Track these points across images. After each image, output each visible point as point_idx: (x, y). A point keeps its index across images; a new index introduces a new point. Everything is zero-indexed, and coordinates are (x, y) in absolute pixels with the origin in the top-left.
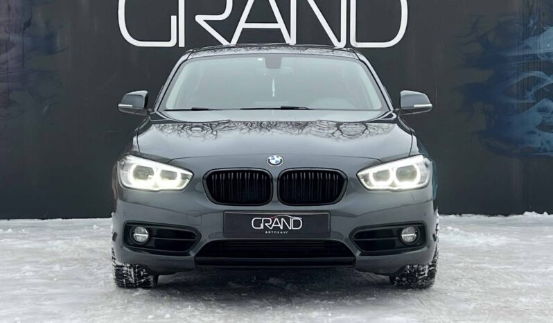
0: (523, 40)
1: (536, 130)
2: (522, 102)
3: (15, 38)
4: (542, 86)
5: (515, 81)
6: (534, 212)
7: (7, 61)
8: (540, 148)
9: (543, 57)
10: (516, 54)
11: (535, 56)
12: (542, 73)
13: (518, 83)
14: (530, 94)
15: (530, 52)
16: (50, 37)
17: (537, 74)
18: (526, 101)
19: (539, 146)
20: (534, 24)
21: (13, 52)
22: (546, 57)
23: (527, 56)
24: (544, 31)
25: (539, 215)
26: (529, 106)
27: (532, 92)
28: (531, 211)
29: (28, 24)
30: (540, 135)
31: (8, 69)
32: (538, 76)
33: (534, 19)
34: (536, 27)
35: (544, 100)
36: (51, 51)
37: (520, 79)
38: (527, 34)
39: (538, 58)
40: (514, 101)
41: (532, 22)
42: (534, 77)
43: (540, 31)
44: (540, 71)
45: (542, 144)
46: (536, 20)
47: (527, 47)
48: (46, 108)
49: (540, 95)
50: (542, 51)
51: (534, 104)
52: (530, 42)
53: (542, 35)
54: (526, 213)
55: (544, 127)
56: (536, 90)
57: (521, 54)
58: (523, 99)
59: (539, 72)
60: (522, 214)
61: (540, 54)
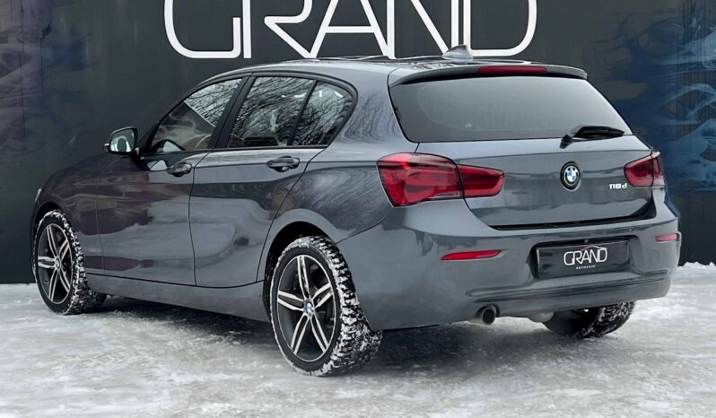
0: (684, 44)
1: (702, 160)
2: (682, 123)
3: (29, 48)
4: (708, 104)
5: (674, 97)
6: (697, 263)
7: (21, 79)
8: (705, 182)
9: (710, 65)
10: (674, 61)
11: (699, 64)
12: (707, 86)
13: (677, 100)
14: (692, 113)
15: (694, 59)
16: (77, 47)
17: (701, 87)
18: (687, 123)
19: (704, 179)
20: (698, 24)
21: (29, 68)
22: (713, 65)
23: (690, 64)
24: (710, 32)
25: (704, 267)
26: (691, 128)
27: (696, 110)
28: (693, 262)
29: (48, 31)
30: (705, 165)
31: (22, 90)
32: (703, 90)
33: (697, 18)
34: (699, 27)
35: (711, 120)
36: (78, 65)
37: (681, 93)
38: (688, 37)
39: (702, 67)
40: (673, 122)
41: (695, 21)
42: (698, 92)
43: (705, 33)
44: (705, 83)
45: (708, 177)
46: (700, 19)
47: (689, 54)
48: (74, 139)
49: (706, 114)
50: (708, 58)
51: (698, 126)
52: (693, 46)
53: (707, 38)
54: (688, 264)
55: (709, 155)
56: (699, 108)
57: (681, 61)
58: (684, 119)
59: (704, 85)
60: (683, 265)
61: (705, 62)
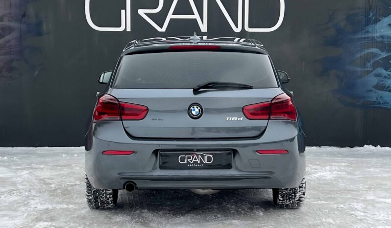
0: (365, 26)
1: (373, 89)
2: (363, 69)
3: (14, 24)
4: (377, 59)
5: (358, 56)
6: (371, 145)
7: (10, 40)
8: (375, 102)
9: (379, 38)
10: (360, 36)
11: (373, 38)
12: (377, 50)
13: (361, 57)
14: (369, 64)
15: (370, 35)
16: (39, 24)
17: (374, 50)
18: (366, 69)
19: (375, 99)
20: (373, 16)
21: (14, 35)
22: (381, 39)
23: (368, 38)
24: (379, 20)
25: (374, 148)
26: (369, 72)
27: (371, 63)
28: (369, 145)
29: (24, 15)
30: (375, 93)
31: (10, 46)
32: (375, 52)
33: (373, 13)
34: (374, 18)
35: (379, 68)
36: (39, 34)
37: (363, 54)
38: (368, 22)
39: (375, 40)
40: (359, 69)
41: (371, 14)
42: (372, 53)
43: (377, 21)
44: (376, 48)
45: (377, 99)
46: (374, 13)
47: (368, 32)
48: (37, 72)
49: (376, 65)
50: (378, 35)
51: (372, 71)
52: (370, 28)
53: (378, 23)
54: (366, 146)
55: (378, 87)
56: (373, 61)
57: (363, 36)
58: (364, 68)
59: (376, 49)
60: (363, 146)
61: (377, 37)
